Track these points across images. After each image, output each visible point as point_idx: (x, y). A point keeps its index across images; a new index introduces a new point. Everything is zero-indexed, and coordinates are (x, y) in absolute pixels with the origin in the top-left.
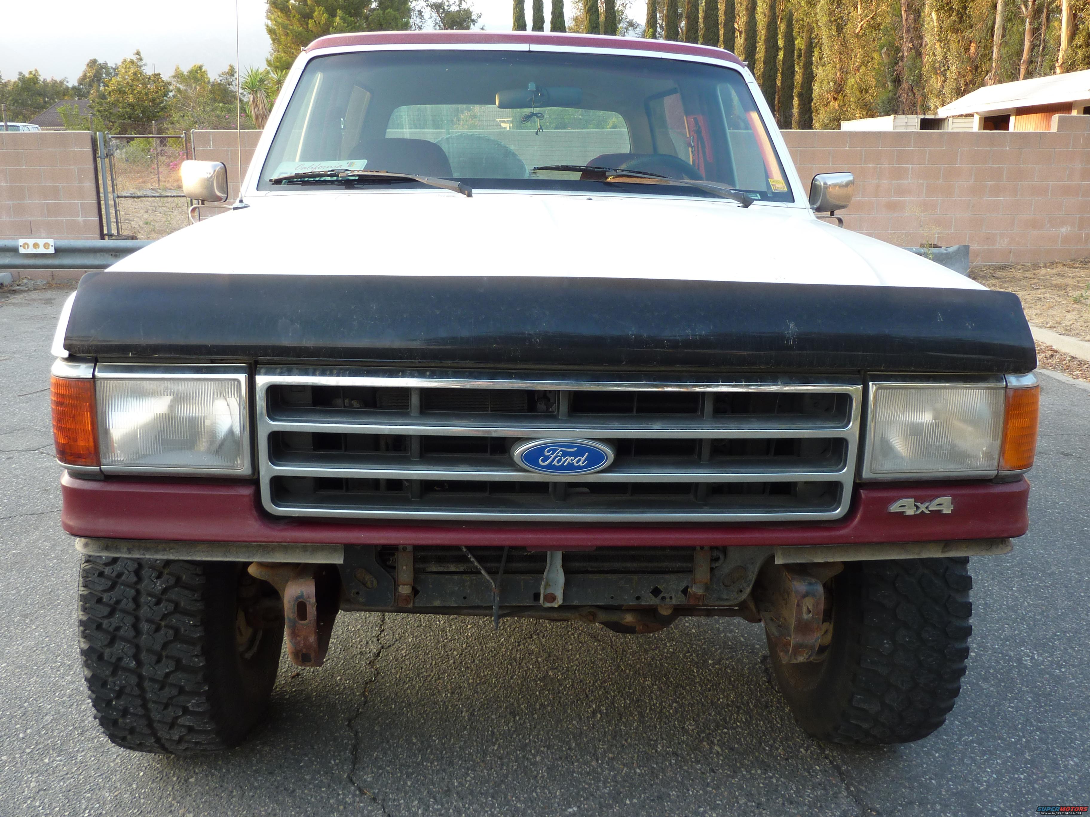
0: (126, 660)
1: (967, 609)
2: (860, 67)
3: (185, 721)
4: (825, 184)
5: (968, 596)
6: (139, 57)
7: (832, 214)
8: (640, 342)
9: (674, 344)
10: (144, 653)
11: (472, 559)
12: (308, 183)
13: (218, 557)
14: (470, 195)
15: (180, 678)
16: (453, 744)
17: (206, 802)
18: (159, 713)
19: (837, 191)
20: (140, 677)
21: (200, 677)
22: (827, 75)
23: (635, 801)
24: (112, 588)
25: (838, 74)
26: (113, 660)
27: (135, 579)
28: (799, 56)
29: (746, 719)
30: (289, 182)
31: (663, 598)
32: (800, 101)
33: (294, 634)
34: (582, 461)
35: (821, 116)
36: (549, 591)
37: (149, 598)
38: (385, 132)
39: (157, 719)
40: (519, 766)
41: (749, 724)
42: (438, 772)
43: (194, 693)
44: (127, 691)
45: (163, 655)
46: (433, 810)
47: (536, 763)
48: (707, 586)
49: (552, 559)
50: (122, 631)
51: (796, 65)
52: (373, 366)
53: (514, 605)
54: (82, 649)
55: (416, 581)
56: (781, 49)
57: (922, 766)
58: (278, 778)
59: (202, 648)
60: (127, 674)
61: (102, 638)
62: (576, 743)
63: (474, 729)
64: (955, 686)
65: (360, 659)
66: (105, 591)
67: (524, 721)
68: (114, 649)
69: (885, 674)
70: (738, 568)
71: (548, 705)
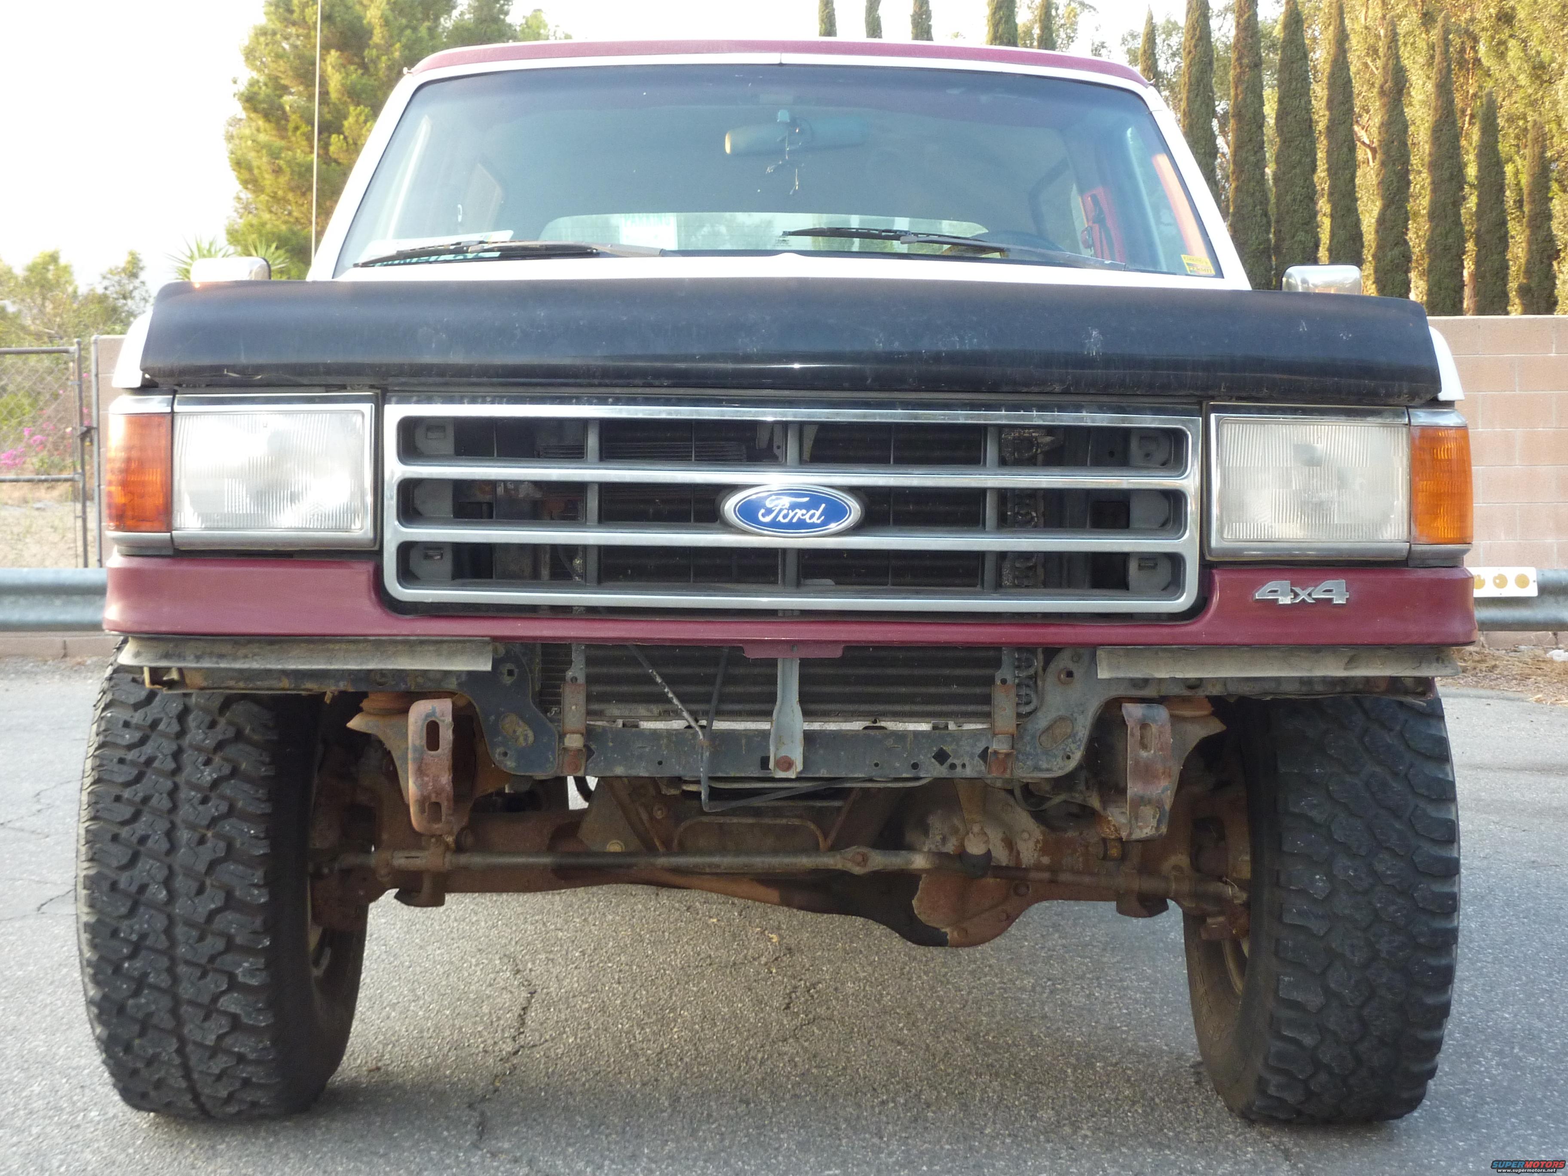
0: (153, 888)
3: (231, 1003)
9: (936, 353)
10: (180, 877)
11: (670, 695)
13: (318, 664)
15: (231, 922)
16: (643, 1123)
17: (247, 1161)
18: (193, 984)
20: (171, 919)
21: (258, 922)
23: (937, 1168)
24: (138, 779)
26: (133, 889)
27: (173, 765)
28: (1519, 203)
29: (1144, 1111)
30: (386, 265)
31: (953, 766)
33: (421, 772)
34: (815, 516)
36: (783, 753)
37: (193, 793)
39: (186, 997)
40: (750, 1140)
41: (1148, 1114)
42: (616, 1143)
43: (248, 951)
44: (148, 942)
45: (208, 882)
46: (610, 1168)
47: (779, 1139)
48: (1014, 739)
49: (783, 691)
50: (150, 843)
51: (1510, 225)
52: (539, 391)
53: (732, 775)
54: (85, 876)
55: (589, 734)
56: (1472, 186)
57: (1430, 1151)
58: (360, 1145)
59: (265, 874)
60: (152, 912)
61: (119, 855)
62: (849, 1124)
63: (679, 1112)
64: (1444, 962)
65: (483, 1057)
66: (127, 784)
67: (764, 1108)
68: (136, 872)
69: (1322, 933)
70: (1062, 719)
71: (806, 1095)
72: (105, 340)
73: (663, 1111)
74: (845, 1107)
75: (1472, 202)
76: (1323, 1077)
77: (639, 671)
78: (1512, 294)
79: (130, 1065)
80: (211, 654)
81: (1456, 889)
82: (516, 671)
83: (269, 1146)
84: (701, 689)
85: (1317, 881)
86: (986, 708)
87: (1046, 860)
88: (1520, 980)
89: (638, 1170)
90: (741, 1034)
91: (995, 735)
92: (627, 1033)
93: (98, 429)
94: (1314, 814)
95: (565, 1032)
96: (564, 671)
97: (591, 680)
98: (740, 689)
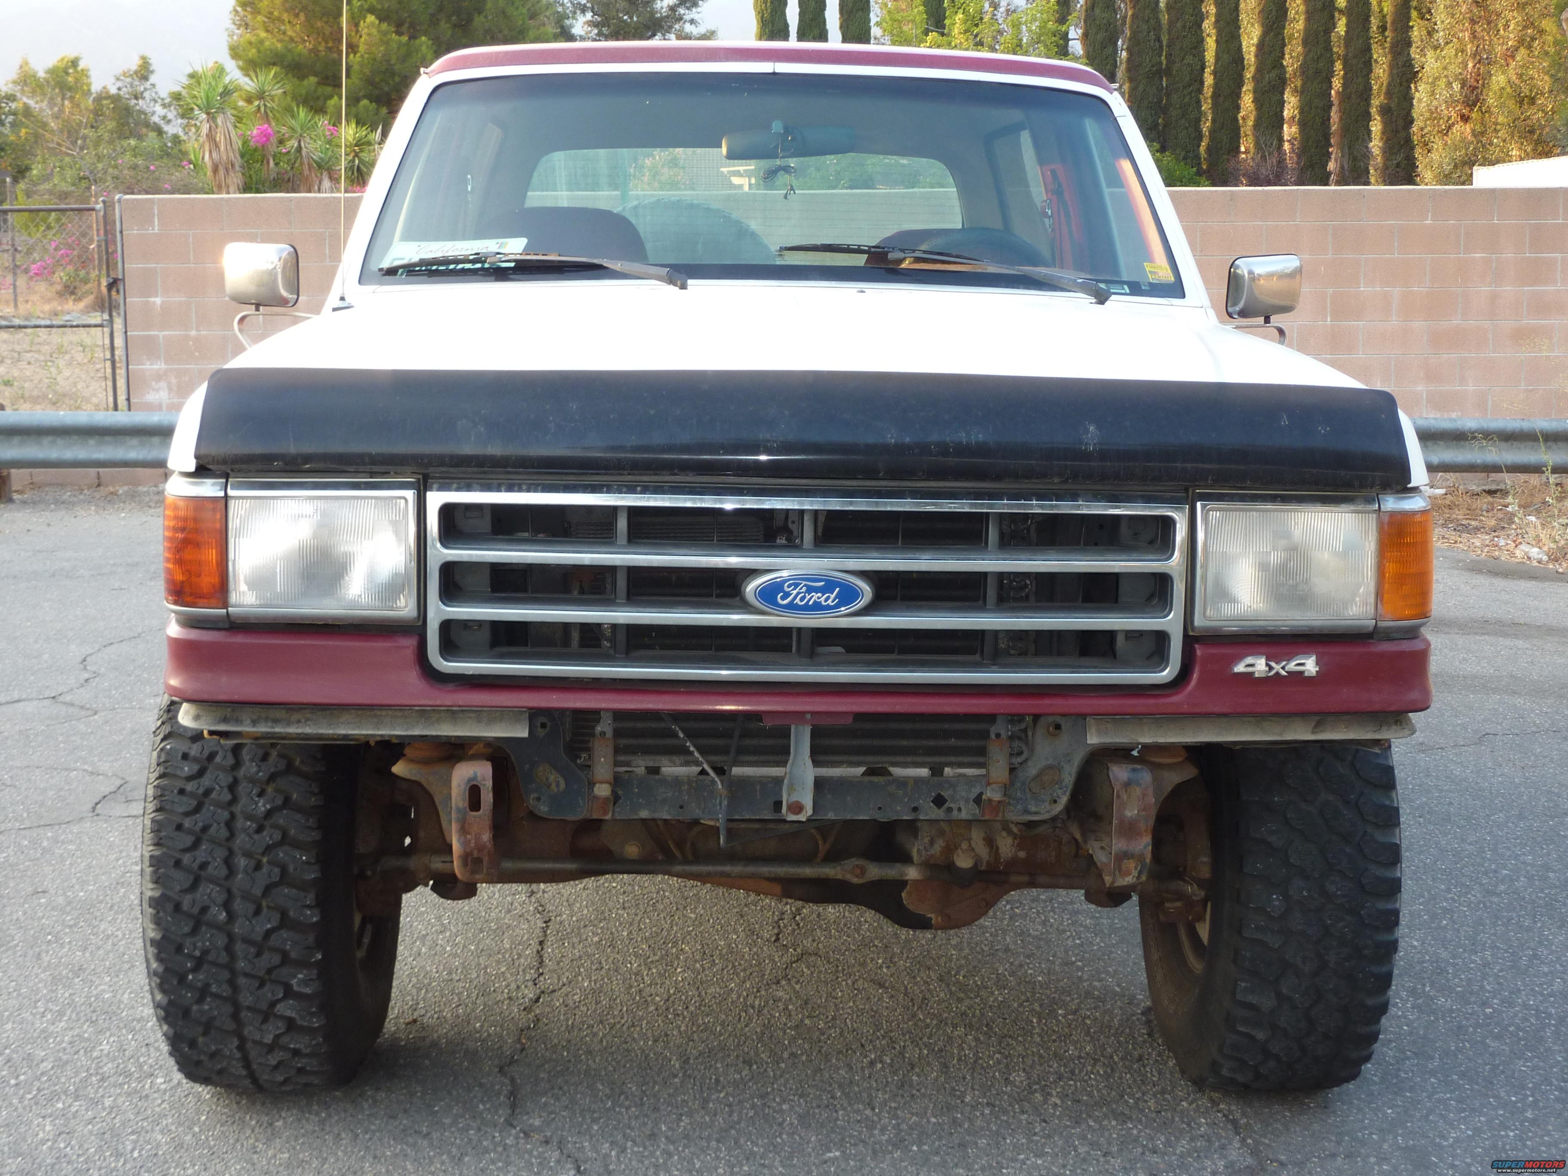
0: (214, 910)
1: (1393, 855)
2: (1517, 50)
3: (286, 1009)
4: (1251, 272)
5: (1394, 835)
7: (1267, 320)
8: (901, 449)
9: (944, 449)
10: (238, 900)
11: (692, 749)
12: (437, 273)
14: (683, 287)
15: (286, 940)
16: (658, 1092)
17: (303, 1143)
18: (252, 993)
19: (1275, 284)
20: (231, 937)
21: (311, 939)
22: (1445, 68)
23: (926, 1147)
24: (197, 809)
25: (1470, 65)
26: (195, 910)
27: (229, 797)
28: (1383, 28)
29: (1105, 1072)
30: (409, 271)
31: (950, 810)
32: (1386, 124)
33: (464, 830)
34: (831, 599)
35: (1435, 156)
36: (794, 798)
37: (249, 823)
38: (524, 196)
39: (247, 1004)
40: (756, 1113)
41: (1109, 1076)
42: (637, 1118)
43: (302, 964)
44: (210, 958)
45: (264, 904)
46: (633, 1152)
47: (781, 1111)
48: (1006, 789)
49: (796, 742)
50: (210, 869)
51: (1374, 47)
52: (571, 480)
53: (747, 817)
54: (150, 898)
55: (617, 781)
56: (1341, 11)
57: (1363, 1121)
58: (404, 1122)
59: (317, 896)
60: (214, 931)
61: (182, 880)
62: (843, 1092)
63: (690, 1077)
64: (1384, 969)
65: (509, 1005)
66: (187, 814)
67: (765, 1070)
68: (198, 895)
69: (1277, 946)
70: (1050, 767)
71: (802, 1054)
72: (127, 200)
73: (675, 1076)
74: (839, 1069)
75: (1341, 27)
76: (1272, 1064)
77: (663, 725)
78: (1373, 111)
79: (195, 1058)
80: (267, 719)
81: (1398, 905)
82: (549, 724)
83: (322, 1122)
84: (720, 742)
85: (1274, 900)
86: (981, 760)
87: (1022, 854)
88: (1423, 897)
89: (658, 1153)
90: (738, 975)
91: (989, 784)
92: (636, 974)
93: (123, 280)
94: (1272, 839)
95: (580, 974)
96: (593, 728)
97: (618, 733)
98: (755, 742)
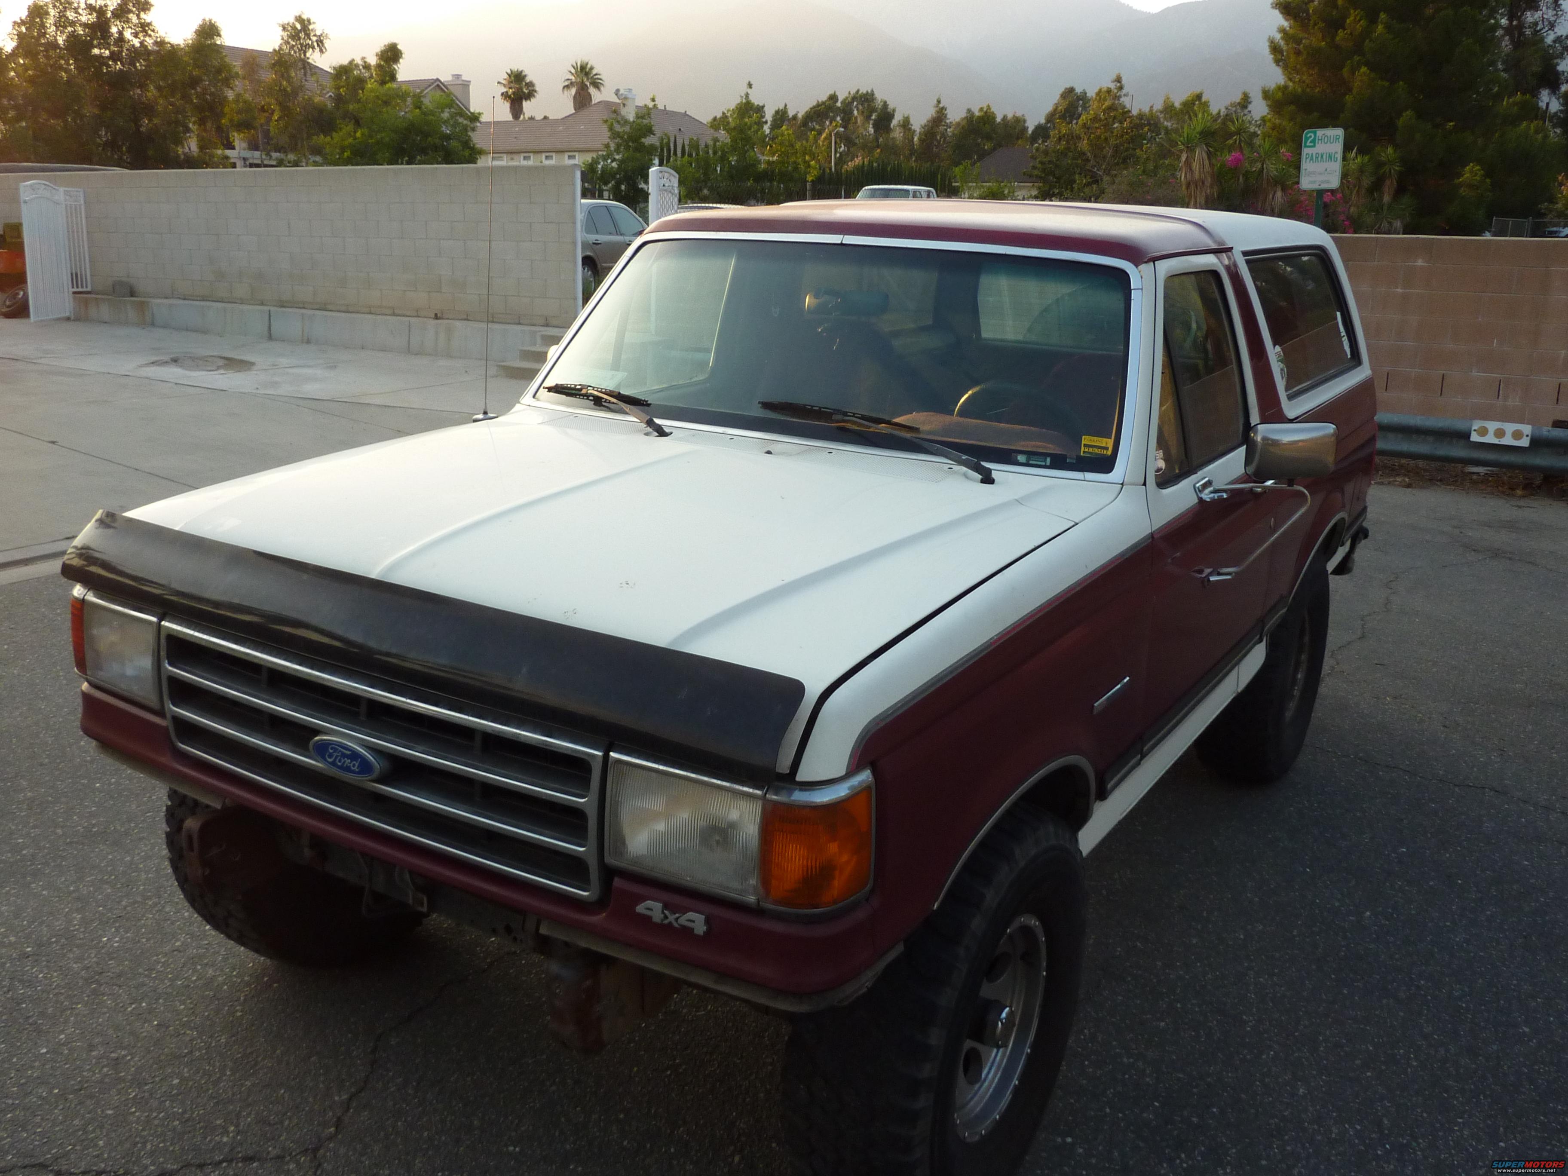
4: (1265, 439)
6: (1118, 84)
34: (356, 766)
